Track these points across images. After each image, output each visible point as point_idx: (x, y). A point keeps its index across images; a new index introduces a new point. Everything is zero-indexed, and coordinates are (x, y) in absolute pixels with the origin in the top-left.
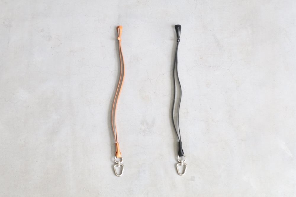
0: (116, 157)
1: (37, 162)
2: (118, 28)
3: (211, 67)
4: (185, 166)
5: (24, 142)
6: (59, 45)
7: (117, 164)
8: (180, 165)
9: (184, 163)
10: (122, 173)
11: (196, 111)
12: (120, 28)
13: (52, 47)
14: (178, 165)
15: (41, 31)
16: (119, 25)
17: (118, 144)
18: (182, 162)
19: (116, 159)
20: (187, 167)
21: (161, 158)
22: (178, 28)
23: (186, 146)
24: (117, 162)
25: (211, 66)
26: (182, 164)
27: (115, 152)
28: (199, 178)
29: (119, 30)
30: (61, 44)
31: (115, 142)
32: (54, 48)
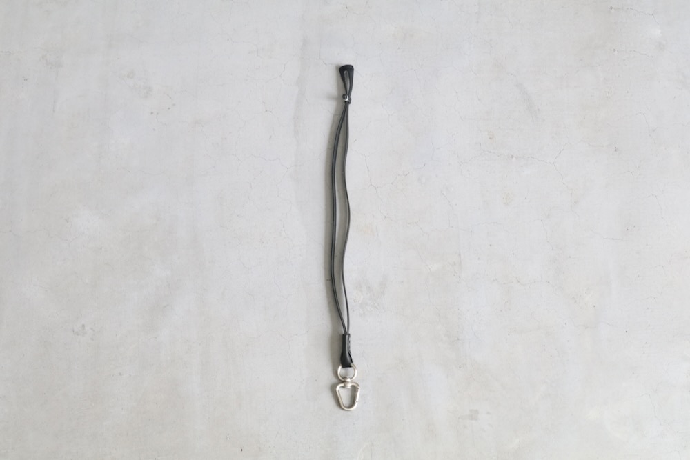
1: (120, 374)
3: (514, 158)
4: (354, 389)
5: (92, 329)
6: (169, 108)
8: (343, 387)
9: (352, 382)
11: (479, 259)
13: (152, 113)
14: (338, 388)
15: (128, 77)
18: (348, 380)
20: (359, 390)
21: (402, 368)
22: (346, 72)
23: (458, 339)
25: (512, 157)
26: (349, 385)
28: (488, 413)
30: (174, 105)
32: (158, 114)
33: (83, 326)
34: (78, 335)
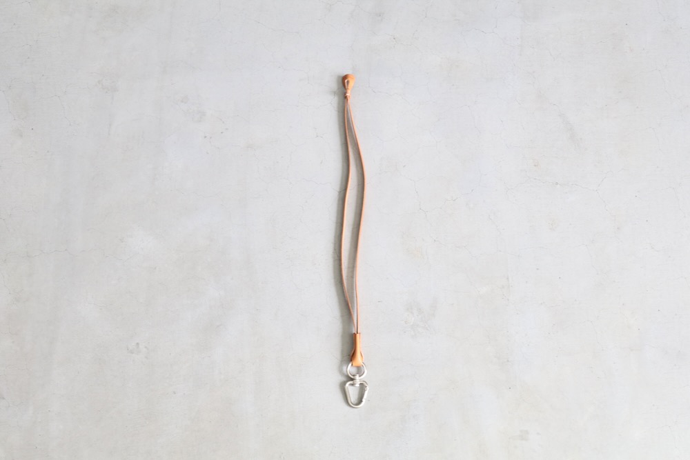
0: (350, 364)
1: (175, 393)
2: (345, 77)
5: (146, 347)
6: (222, 133)
7: (352, 380)
10: (364, 400)
12: (349, 79)
13: (205, 137)
15: (182, 102)
16: (345, 74)
17: (358, 335)
19: (350, 369)
24: (354, 376)
25: (557, 184)
27: (350, 353)
28: (538, 434)
29: (348, 82)
30: (227, 129)
31: (354, 331)
32: (211, 138)
33: (138, 344)
34: (132, 353)
